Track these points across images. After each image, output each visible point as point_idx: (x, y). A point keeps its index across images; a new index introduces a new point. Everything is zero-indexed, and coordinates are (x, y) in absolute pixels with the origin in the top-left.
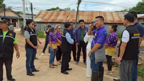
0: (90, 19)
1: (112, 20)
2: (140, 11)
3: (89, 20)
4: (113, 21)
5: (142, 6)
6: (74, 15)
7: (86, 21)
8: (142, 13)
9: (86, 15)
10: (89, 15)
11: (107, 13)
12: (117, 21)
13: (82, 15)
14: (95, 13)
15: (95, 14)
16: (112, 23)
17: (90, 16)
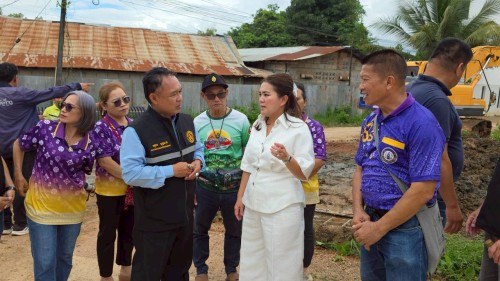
0: (112, 55)
1: (195, 63)
2: (265, 36)
3: (109, 60)
4: (199, 67)
5: (271, 22)
6: (40, 38)
7: (100, 63)
8: (272, 46)
9: (94, 40)
10: (106, 42)
11: (172, 37)
12: (212, 67)
13: (78, 38)
14: (129, 35)
15: (130, 39)
16: (196, 72)
17: (113, 43)
